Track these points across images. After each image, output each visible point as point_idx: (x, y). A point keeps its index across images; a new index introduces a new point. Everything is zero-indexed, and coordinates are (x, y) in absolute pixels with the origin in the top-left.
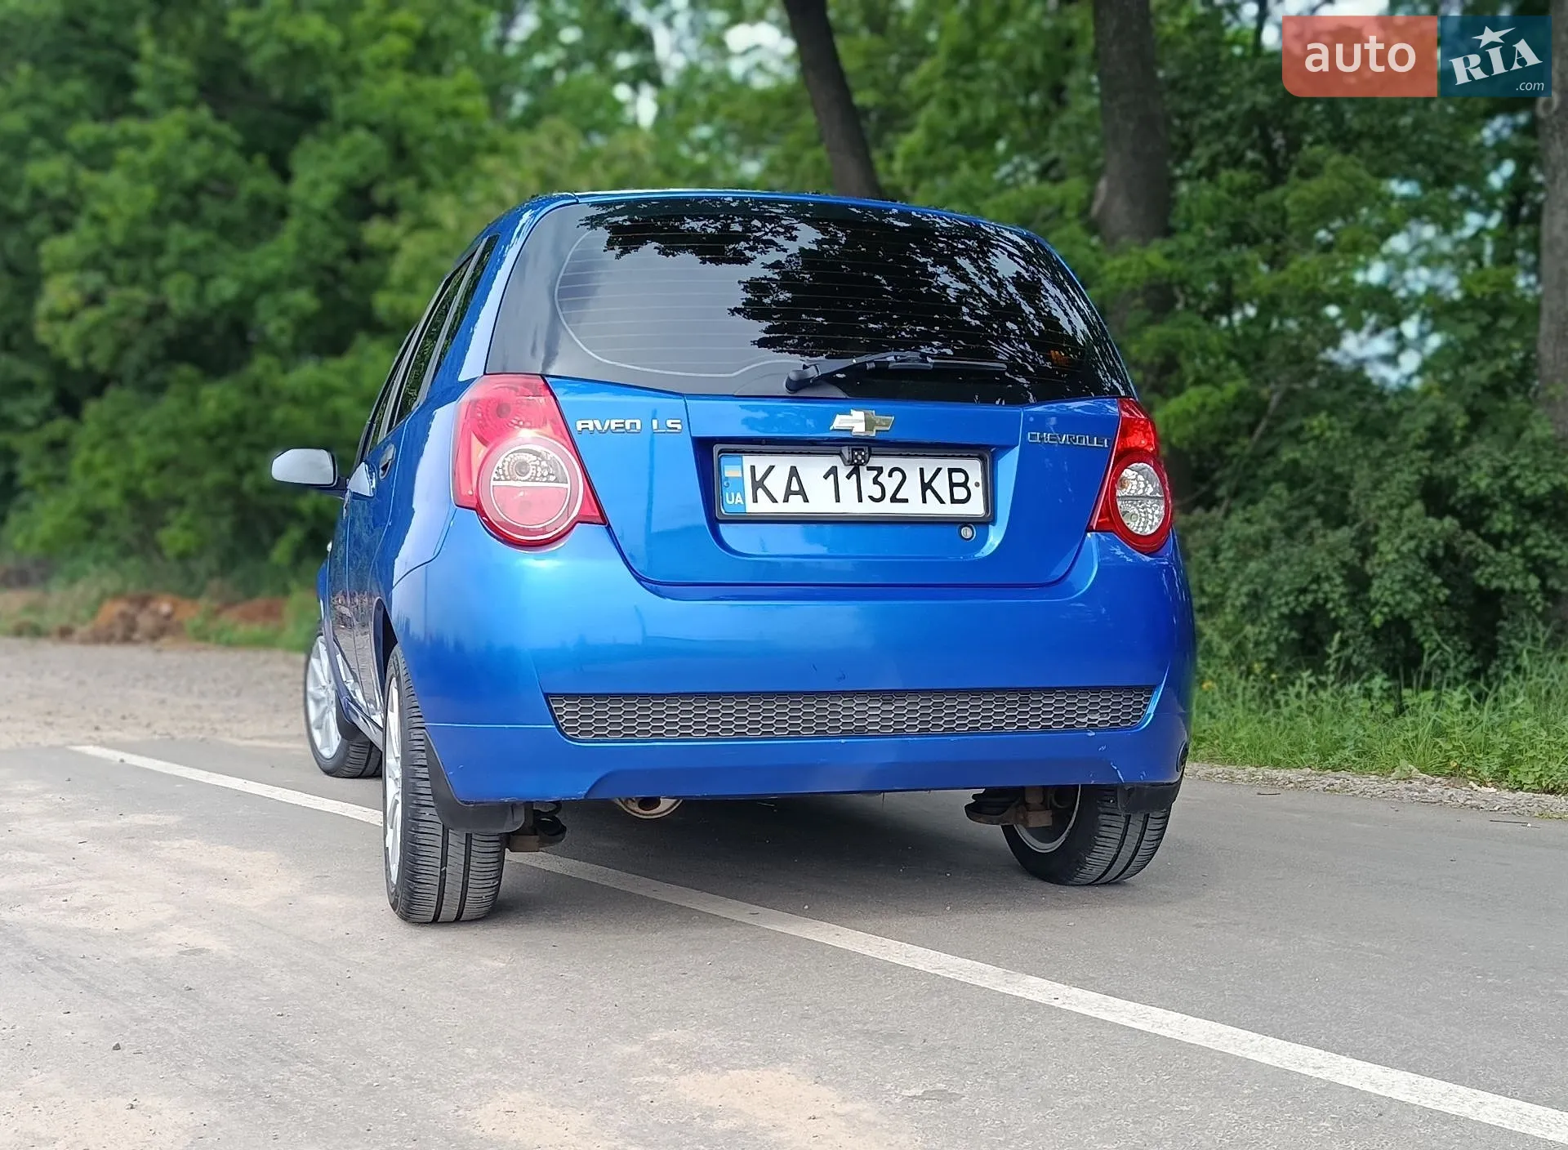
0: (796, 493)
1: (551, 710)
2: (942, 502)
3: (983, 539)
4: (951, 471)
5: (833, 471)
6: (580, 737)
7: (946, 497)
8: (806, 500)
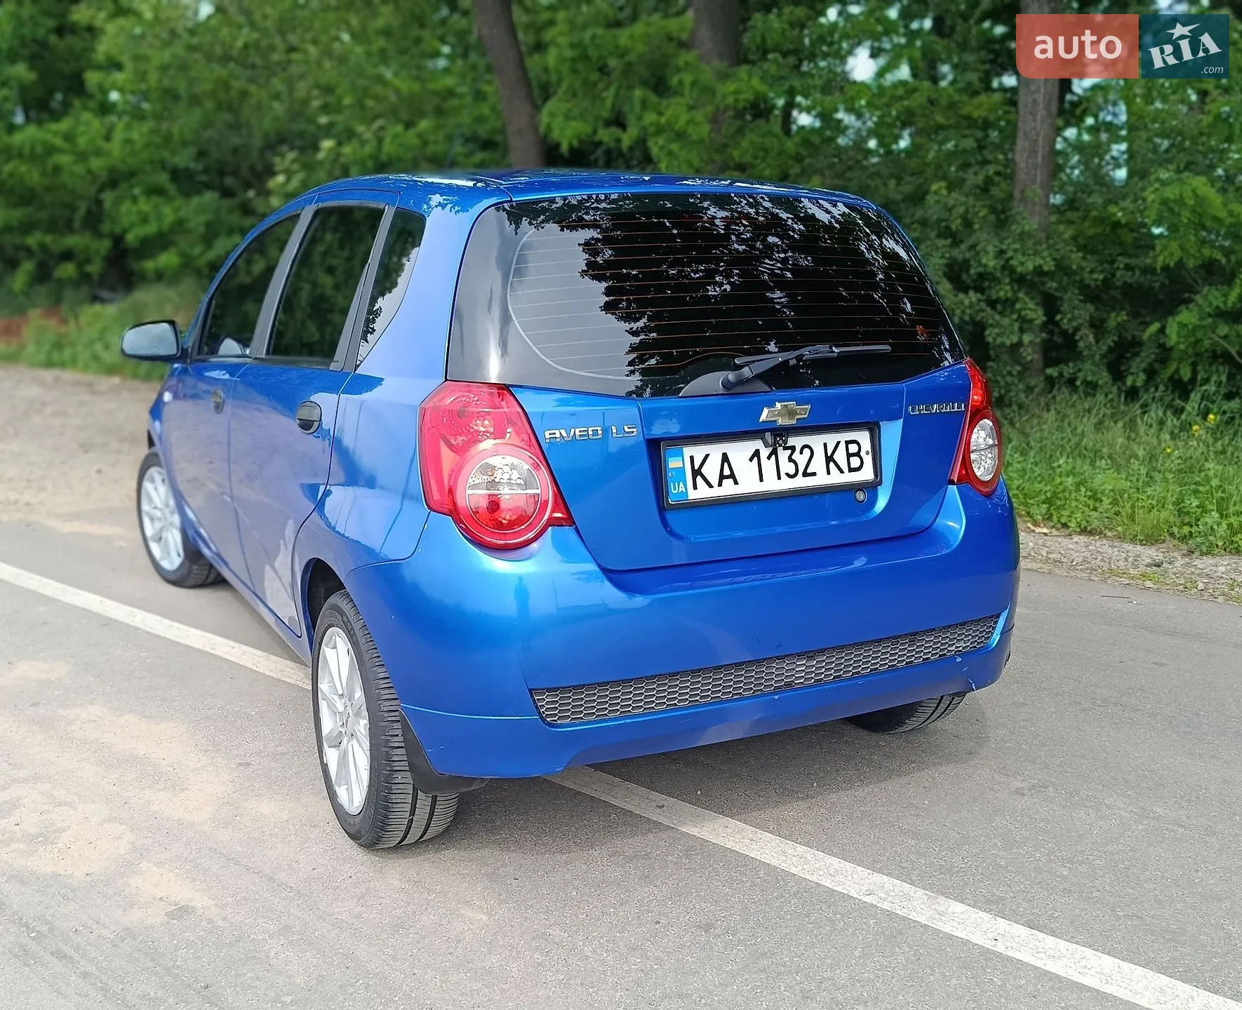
0: (727, 477)
1: (535, 703)
2: (842, 472)
3: (873, 500)
4: (847, 443)
5: (757, 454)
6: (559, 722)
7: (845, 467)
8: (736, 483)
